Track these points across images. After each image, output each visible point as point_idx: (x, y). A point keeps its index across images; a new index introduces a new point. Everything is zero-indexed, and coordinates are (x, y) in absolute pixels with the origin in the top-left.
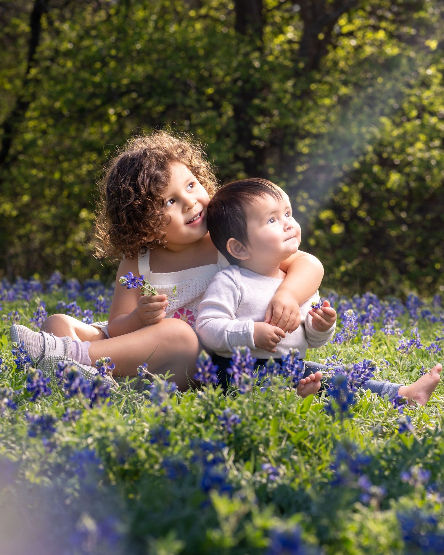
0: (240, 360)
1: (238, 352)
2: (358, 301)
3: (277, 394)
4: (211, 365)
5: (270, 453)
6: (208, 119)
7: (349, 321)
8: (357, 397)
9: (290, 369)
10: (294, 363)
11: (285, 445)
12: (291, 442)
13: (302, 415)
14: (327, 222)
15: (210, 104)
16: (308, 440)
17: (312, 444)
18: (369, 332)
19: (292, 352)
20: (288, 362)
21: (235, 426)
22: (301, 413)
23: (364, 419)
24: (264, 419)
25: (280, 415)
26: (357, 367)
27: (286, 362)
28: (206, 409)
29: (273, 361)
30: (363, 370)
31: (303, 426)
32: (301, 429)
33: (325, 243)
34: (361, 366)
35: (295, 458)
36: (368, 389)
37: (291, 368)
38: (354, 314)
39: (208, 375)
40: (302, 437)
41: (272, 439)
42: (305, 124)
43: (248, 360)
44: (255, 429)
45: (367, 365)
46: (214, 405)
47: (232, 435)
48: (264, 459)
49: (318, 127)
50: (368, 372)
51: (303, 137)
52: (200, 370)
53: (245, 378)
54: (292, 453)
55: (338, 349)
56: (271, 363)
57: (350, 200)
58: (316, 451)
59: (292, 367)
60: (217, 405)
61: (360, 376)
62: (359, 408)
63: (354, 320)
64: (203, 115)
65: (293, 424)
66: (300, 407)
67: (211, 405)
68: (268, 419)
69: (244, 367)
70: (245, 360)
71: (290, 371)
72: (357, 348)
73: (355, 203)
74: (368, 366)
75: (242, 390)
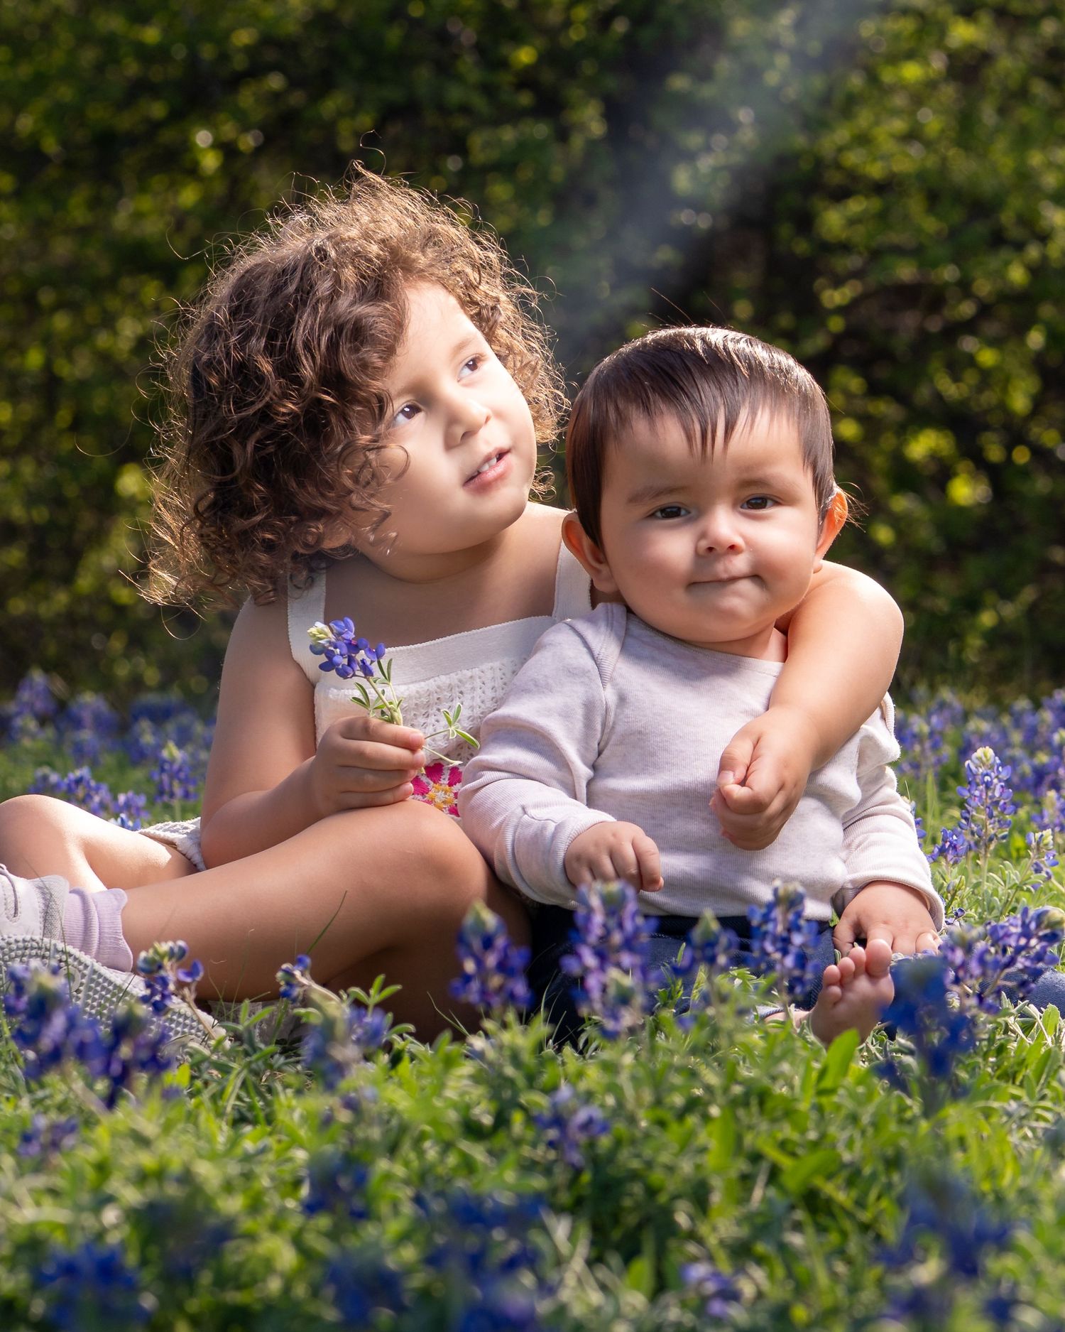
0: (605, 926)
1: (595, 902)
2: (1029, 720)
3: (730, 1035)
4: (505, 949)
5: (714, 1229)
6: (523, 147)
7: (981, 787)
8: (1014, 1032)
9: (777, 950)
10: (789, 930)
11: (765, 1200)
12: (782, 1188)
13: (824, 1100)
14: (932, 468)
15: (525, 99)
16: (840, 1180)
17: (854, 1193)
18: (1057, 821)
19: (781, 892)
20: (770, 927)
21: (592, 1145)
22: (821, 1092)
23: (1031, 1104)
24: (692, 1120)
25: (744, 1101)
26: (1001, 933)
27: (764, 928)
28: (495, 1095)
29: (715, 926)
30: (1023, 942)
31: (823, 1136)
32: (815, 1145)
33: (925, 535)
34: (1013, 930)
35: (796, 1240)
36: (1050, 1005)
37: (779, 945)
38: (998, 761)
39: (496, 981)
40: (816, 1171)
41: (716, 1182)
42: (841, 149)
43: (629, 926)
44: (658, 1150)
45: (1033, 926)
46: (521, 1081)
47: (586, 1177)
48: (692, 1248)
49: (886, 157)
50: (1038, 947)
51: (840, 195)
52: (470, 966)
53: (619, 986)
54: (787, 1224)
55: (948, 878)
56: (707, 931)
57: (1005, 390)
58: (866, 1216)
59: (784, 944)
60: (531, 1079)
61: (1012, 962)
62: (1016, 1068)
63: (1000, 780)
64: (508, 135)
65: (787, 1131)
66: (814, 1075)
67: (510, 1082)
68: (706, 1118)
69: (618, 950)
70: (621, 926)
71: (777, 956)
72: (1014, 874)
73: (1020, 402)
74: (1038, 926)
75: (610, 1025)
